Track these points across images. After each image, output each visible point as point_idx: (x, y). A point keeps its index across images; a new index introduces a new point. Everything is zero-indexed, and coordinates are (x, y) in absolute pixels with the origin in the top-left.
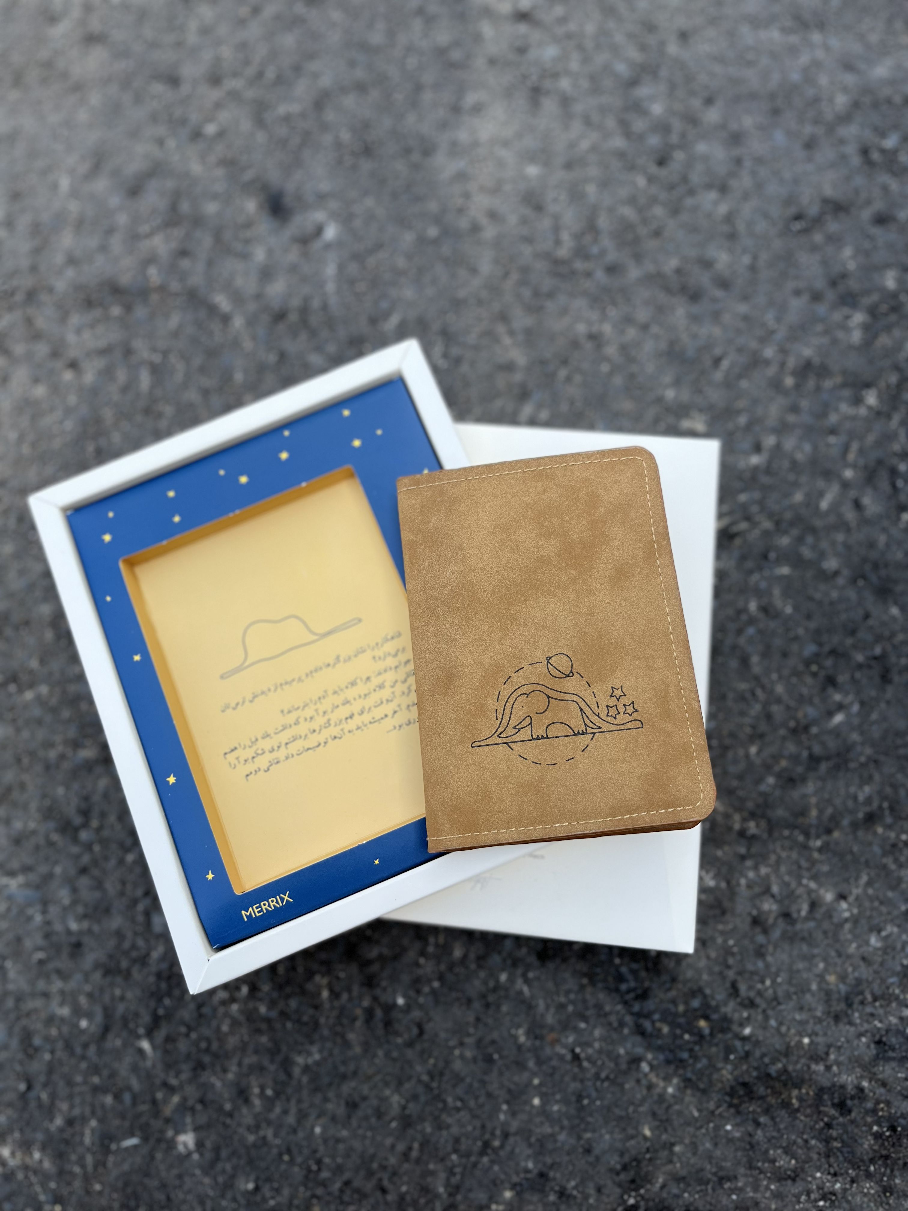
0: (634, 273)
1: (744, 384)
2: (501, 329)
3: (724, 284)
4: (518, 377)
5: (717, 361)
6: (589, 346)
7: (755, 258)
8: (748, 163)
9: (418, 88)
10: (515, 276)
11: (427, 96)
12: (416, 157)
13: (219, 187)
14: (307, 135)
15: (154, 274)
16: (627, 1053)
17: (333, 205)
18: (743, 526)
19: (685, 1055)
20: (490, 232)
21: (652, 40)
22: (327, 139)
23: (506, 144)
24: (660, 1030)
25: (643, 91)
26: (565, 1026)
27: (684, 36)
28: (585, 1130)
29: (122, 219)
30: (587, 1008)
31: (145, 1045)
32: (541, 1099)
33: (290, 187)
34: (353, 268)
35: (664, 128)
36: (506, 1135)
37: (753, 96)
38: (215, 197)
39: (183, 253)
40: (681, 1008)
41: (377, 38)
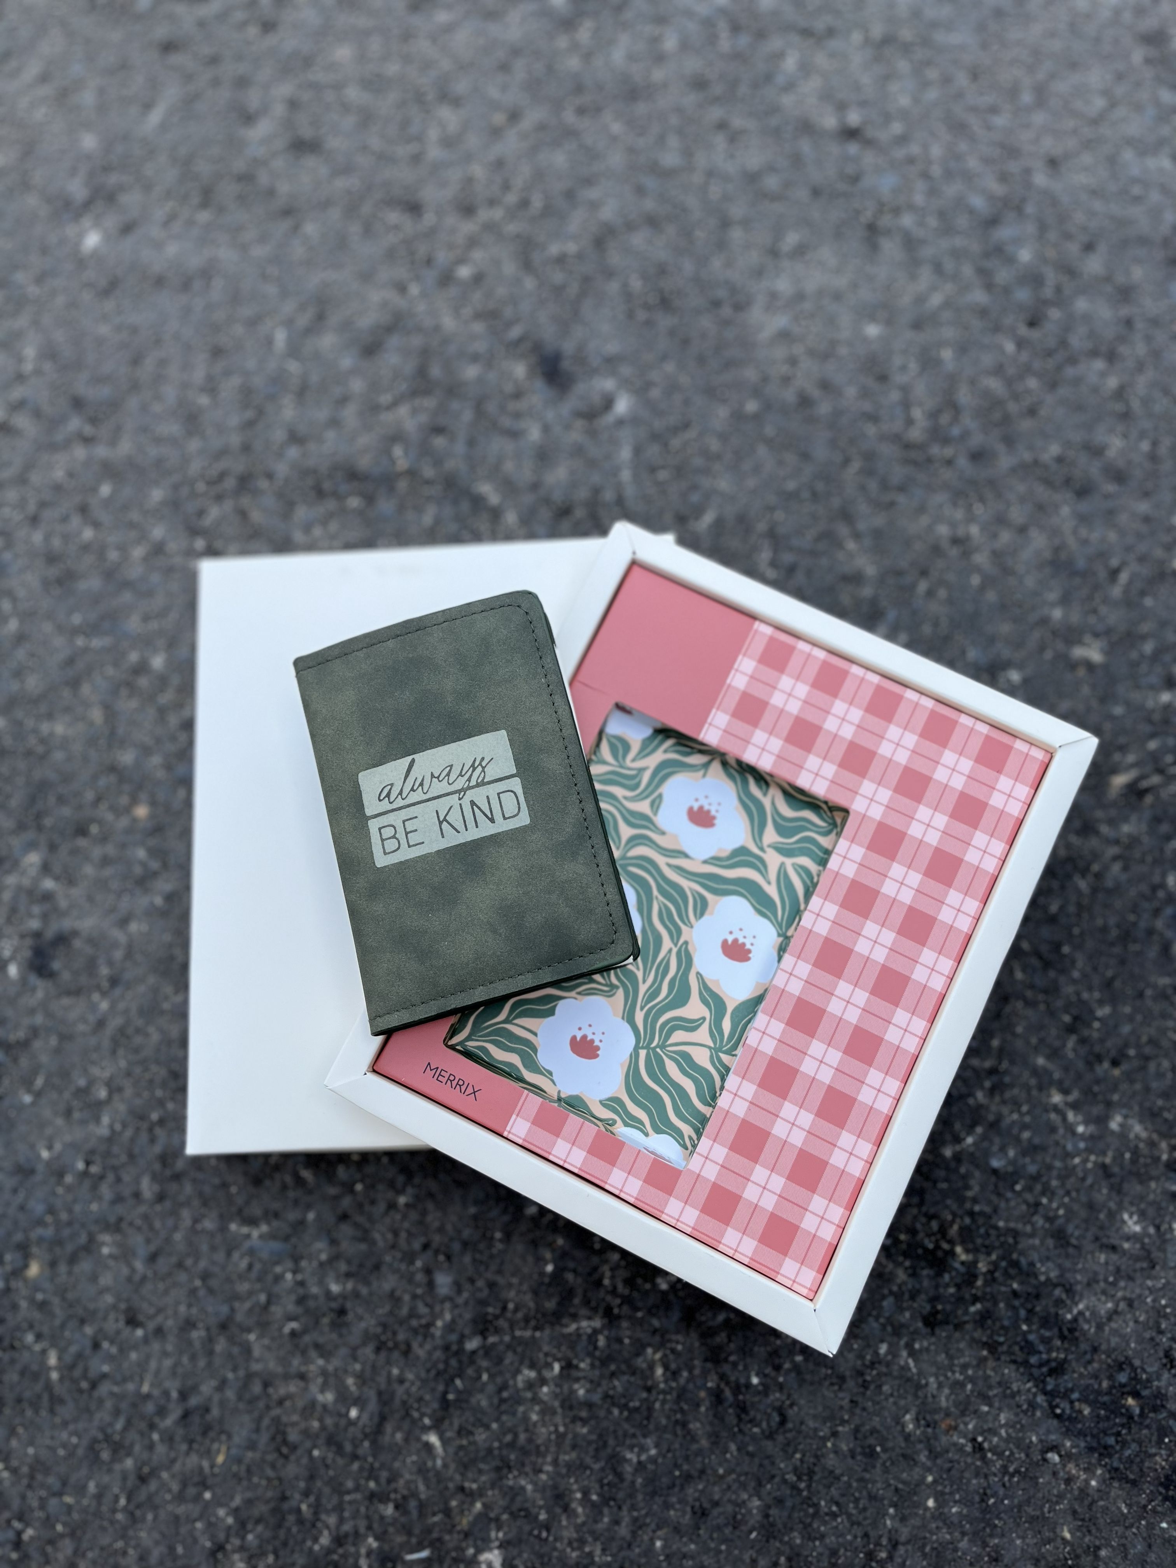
0: (1005, 461)
1: (1148, 602)
2: (843, 530)
3: (1119, 476)
4: (867, 592)
5: (1114, 574)
6: (954, 552)
7: (1155, 444)
8: (1139, 325)
9: (725, 224)
10: (856, 465)
11: (736, 234)
12: (727, 311)
13: (480, 346)
14: (586, 280)
15: (401, 458)
16: (1041, 1441)
17: (626, 370)
18: (1156, 779)
19: (1111, 1441)
20: (824, 408)
21: (1014, 167)
22: (613, 287)
23: (837, 297)
24: (1080, 1412)
25: (1004, 233)
26: (965, 1409)
27: (1053, 163)
28: (991, 1536)
29: (357, 385)
30: (990, 1387)
31: (433, 1439)
32: (936, 1501)
33: (568, 347)
34: (653, 451)
35: (1035, 280)
36: (894, 1545)
37: (1143, 241)
38: (475, 358)
39: (438, 430)
40: (1105, 1384)
41: (670, 159)
